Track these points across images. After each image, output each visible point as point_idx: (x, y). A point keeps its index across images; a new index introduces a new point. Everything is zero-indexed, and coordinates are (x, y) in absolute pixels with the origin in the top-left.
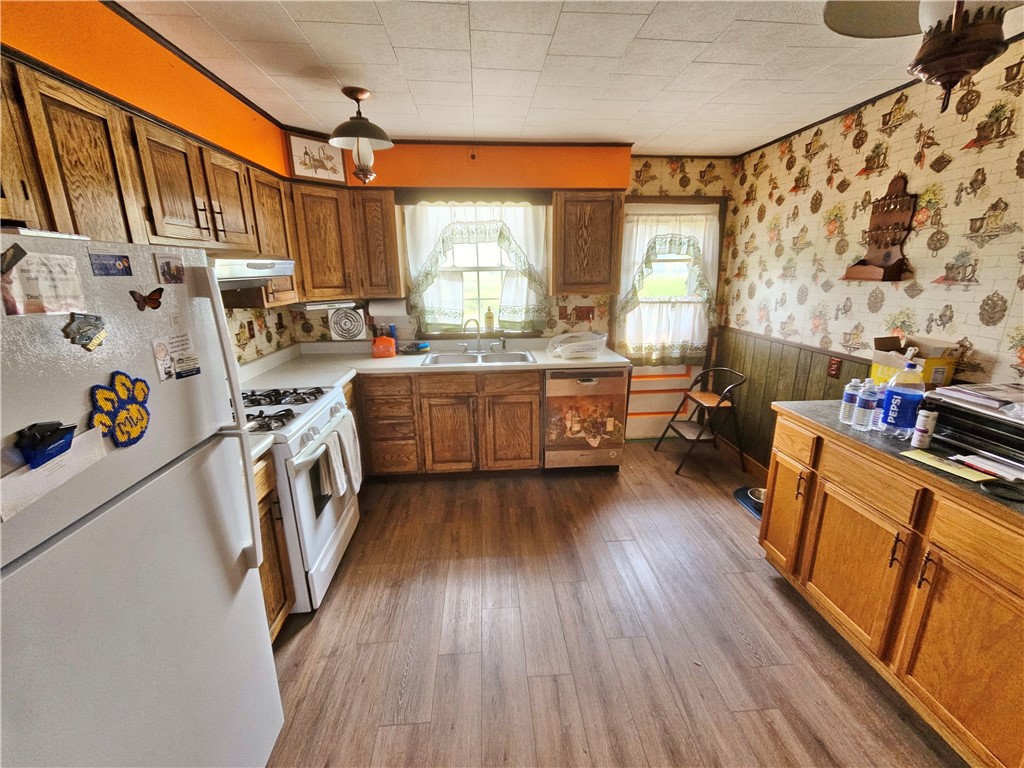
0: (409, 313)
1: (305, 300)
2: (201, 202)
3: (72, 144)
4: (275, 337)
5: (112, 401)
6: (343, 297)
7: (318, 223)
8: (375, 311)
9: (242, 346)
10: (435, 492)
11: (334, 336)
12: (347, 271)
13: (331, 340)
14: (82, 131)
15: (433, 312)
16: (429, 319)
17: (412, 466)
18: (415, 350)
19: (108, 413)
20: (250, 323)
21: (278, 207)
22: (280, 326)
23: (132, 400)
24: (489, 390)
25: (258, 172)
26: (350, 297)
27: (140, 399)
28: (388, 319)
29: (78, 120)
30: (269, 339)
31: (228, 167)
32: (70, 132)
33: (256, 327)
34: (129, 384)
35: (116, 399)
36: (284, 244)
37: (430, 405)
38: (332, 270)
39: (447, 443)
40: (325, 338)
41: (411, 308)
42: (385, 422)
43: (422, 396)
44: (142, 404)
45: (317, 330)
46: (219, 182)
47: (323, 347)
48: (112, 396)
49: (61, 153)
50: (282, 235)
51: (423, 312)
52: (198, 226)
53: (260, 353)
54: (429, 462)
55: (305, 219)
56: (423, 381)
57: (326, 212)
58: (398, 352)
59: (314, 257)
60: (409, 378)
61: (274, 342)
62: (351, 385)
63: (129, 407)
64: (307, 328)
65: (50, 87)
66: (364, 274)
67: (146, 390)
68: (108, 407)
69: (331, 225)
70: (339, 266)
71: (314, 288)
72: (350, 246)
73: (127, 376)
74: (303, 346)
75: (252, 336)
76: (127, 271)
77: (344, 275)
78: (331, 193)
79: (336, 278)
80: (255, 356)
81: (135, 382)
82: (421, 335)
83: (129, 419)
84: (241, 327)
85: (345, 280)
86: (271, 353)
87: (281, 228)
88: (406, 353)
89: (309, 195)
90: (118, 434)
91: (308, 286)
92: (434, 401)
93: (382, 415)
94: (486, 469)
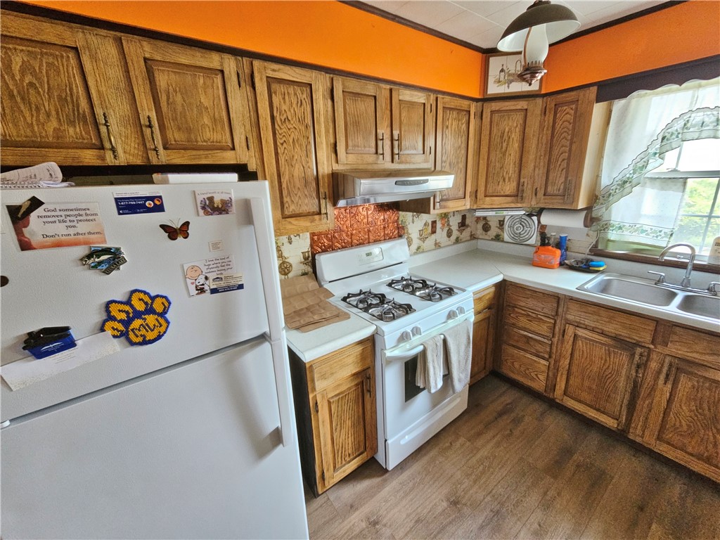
0: (586, 226)
1: (475, 207)
2: (383, 130)
3: (284, 107)
4: (455, 234)
5: (126, 312)
6: (513, 205)
7: (502, 137)
8: (546, 219)
9: (423, 239)
10: (556, 425)
11: (506, 238)
12: (522, 180)
13: (503, 241)
14: (292, 96)
15: (620, 228)
16: (612, 235)
17: (539, 384)
18: (585, 267)
19: (121, 321)
20: (434, 223)
21: (464, 127)
22: (463, 224)
23: (150, 312)
25: (447, 98)
26: (519, 205)
27: (159, 311)
28: (562, 229)
29: (291, 90)
30: (449, 234)
31: (416, 100)
32: (284, 99)
33: (439, 225)
35: (131, 311)
36: (464, 159)
37: (576, 336)
38: (507, 180)
39: (586, 383)
40: (498, 238)
41: (591, 220)
42: (522, 332)
43: (568, 322)
44: (161, 315)
45: (494, 231)
46: (403, 115)
47: (497, 246)
48: (127, 308)
49: (275, 114)
50: (463, 152)
51: (606, 227)
52: (377, 153)
53: (437, 245)
54: (561, 385)
55: (490, 134)
56: (573, 307)
57: (511, 125)
58: (562, 264)
59: (490, 169)
60: (558, 299)
61: (453, 238)
62: (493, 289)
63: (146, 317)
64: (486, 228)
65: (274, 70)
66: (540, 182)
67: (167, 304)
68: (122, 317)
69: (516, 136)
70: (515, 176)
71: (486, 196)
72: (531, 157)
73: (146, 293)
74: (480, 242)
75: (434, 232)
77: (518, 184)
78: (522, 104)
79: (510, 187)
80: (434, 247)
82: (597, 252)
83: (144, 326)
84: (425, 225)
85: (518, 190)
86: (451, 245)
87: (464, 145)
88: (571, 268)
89: (499, 111)
90: (131, 337)
91: (481, 194)
92: (581, 332)
93: (521, 324)
94: (638, 440)
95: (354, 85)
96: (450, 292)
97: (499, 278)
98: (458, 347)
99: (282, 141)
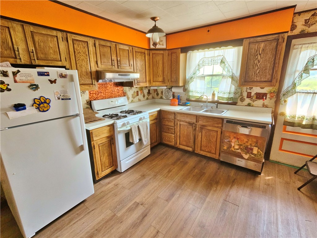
0: (184, 91)
1: (150, 86)
2: (114, 58)
3: (78, 49)
4: (146, 96)
5: (39, 102)
6: (162, 85)
7: (157, 62)
8: (174, 90)
9: (134, 97)
10: (177, 154)
11: (164, 98)
12: (164, 77)
13: (163, 99)
14: (81, 45)
15: (192, 92)
16: (191, 94)
18: (185, 105)
19: (37, 104)
20: (137, 92)
21: (143, 58)
22: (149, 93)
23: (45, 102)
24: (201, 123)
25: (136, 48)
26: (164, 85)
27: (48, 102)
28: (179, 93)
29: (81, 43)
30: (144, 96)
31: (125, 48)
32: (78, 46)
33: (139, 93)
34: (44, 99)
35: (40, 102)
36: (144, 69)
37: (180, 124)
38: (159, 76)
39: (184, 139)
40: (161, 98)
41: (185, 90)
42: (167, 127)
43: (178, 120)
44: (48, 104)
45: (160, 95)
46: (121, 53)
47: (161, 100)
48: (39, 101)
49: (75, 50)
50: (144, 66)
51: (189, 92)
52: (112, 65)
53: (139, 100)
54: (178, 143)
55: (153, 61)
56: (178, 115)
57: (159, 58)
58: (179, 105)
59: (154, 73)
60: (175, 113)
61: (146, 98)
62: (157, 113)
63: (44, 104)
64: (158, 94)
65: (74, 37)
66: (169, 78)
67: (50, 101)
68: (38, 103)
69: (161, 62)
70: (162, 75)
71: (153, 82)
72: (166, 69)
73: (45, 98)
74: (156, 99)
75: (138, 95)
76: (48, 75)
77: (163, 78)
78: (162, 52)
79: (161, 79)
80: (138, 101)
81: (46, 99)
82: (188, 100)
83: (44, 107)
84: (134, 92)
85: (163, 80)
86: (144, 100)
87: (144, 64)
88: (181, 105)
89: (155, 54)
90: (40, 109)
91: (152, 81)
92: (182, 123)
93: (166, 124)
94: (197, 152)
95: (102, 43)
96: (140, 112)
97: (159, 109)
98: (144, 129)
99: (78, 59)
